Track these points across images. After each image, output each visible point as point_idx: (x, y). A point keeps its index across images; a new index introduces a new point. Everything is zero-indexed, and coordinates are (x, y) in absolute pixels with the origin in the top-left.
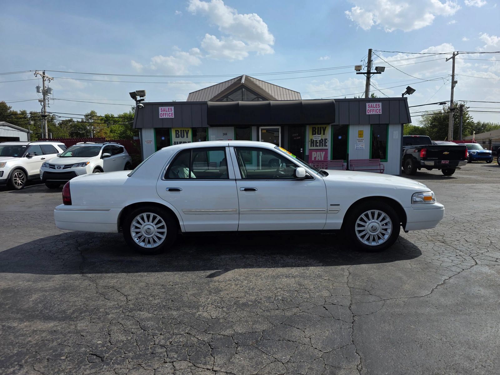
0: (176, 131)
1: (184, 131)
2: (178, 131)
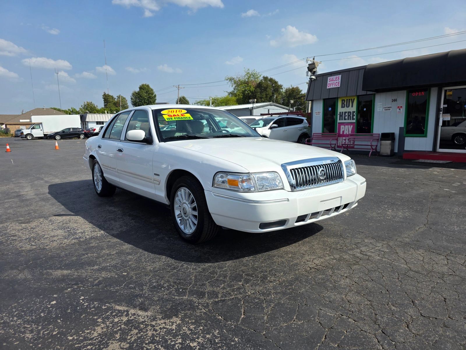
0: (342, 100)
1: (349, 100)
2: (344, 100)
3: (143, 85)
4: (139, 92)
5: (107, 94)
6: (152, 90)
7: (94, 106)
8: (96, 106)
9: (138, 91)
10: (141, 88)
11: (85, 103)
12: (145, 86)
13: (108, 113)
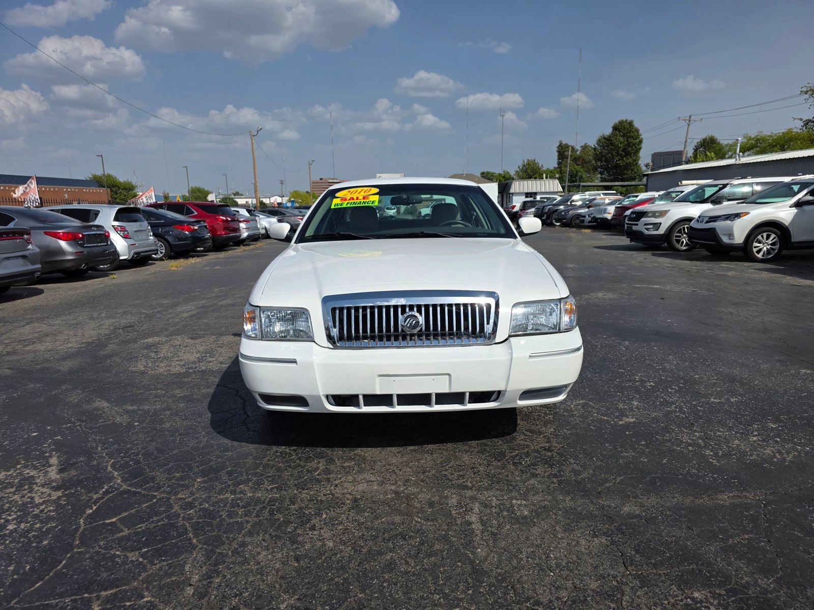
3: (621, 122)
4: (610, 136)
5: (564, 145)
6: (637, 131)
7: (538, 166)
8: (540, 166)
9: (608, 134)
10: (615, 128)
11: (524, 162)
12: (625, 124)
13: (547, 178)
